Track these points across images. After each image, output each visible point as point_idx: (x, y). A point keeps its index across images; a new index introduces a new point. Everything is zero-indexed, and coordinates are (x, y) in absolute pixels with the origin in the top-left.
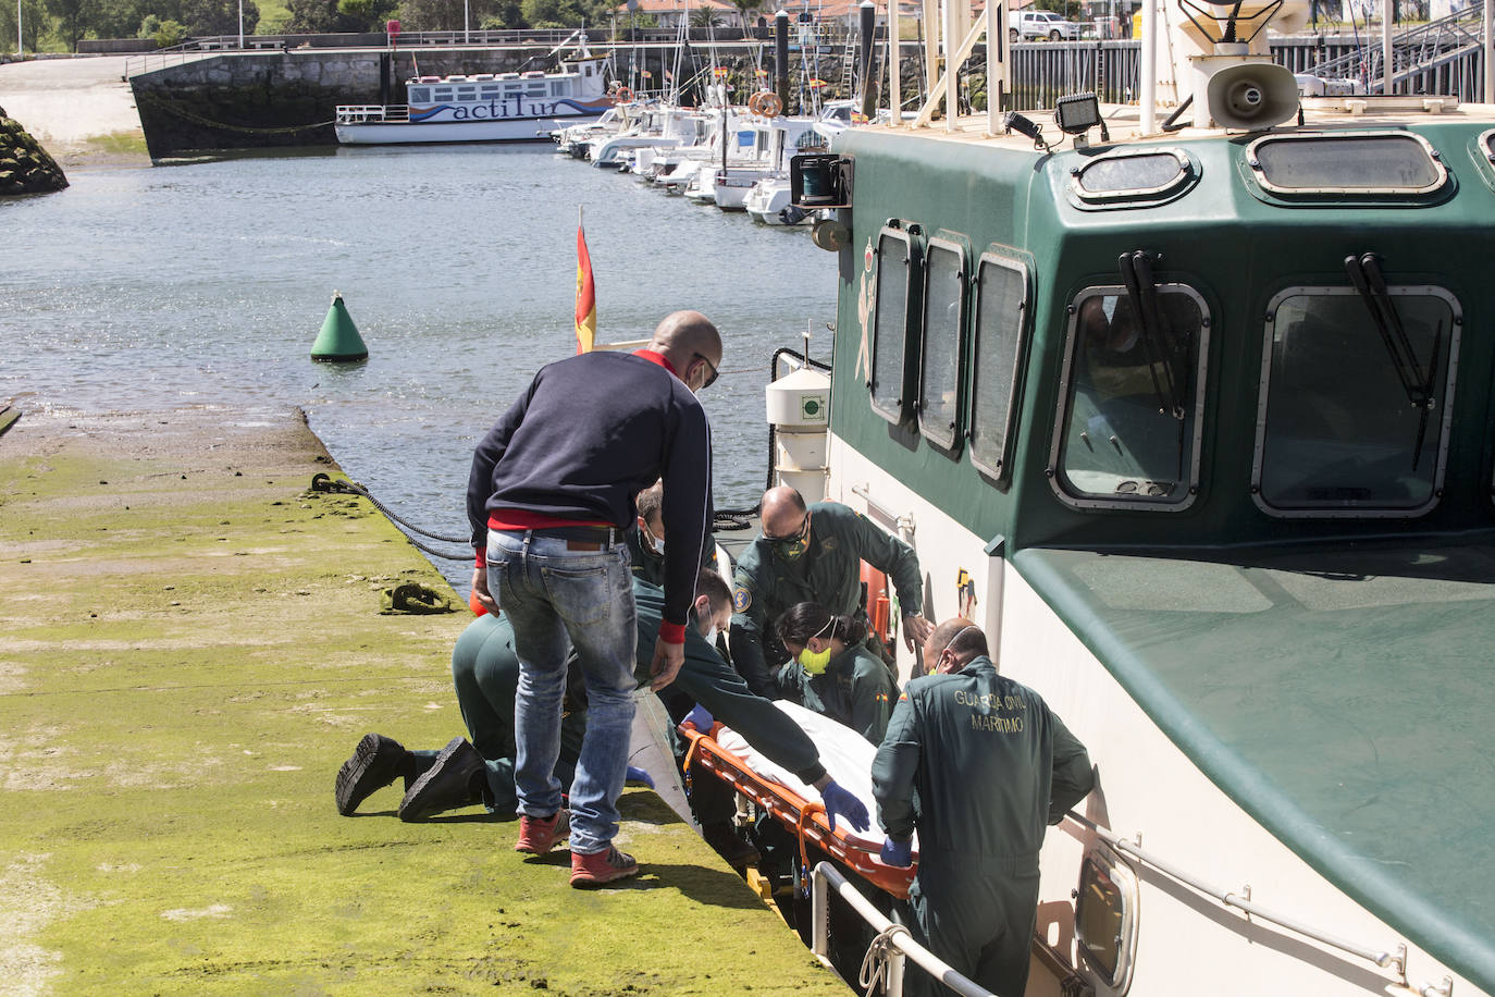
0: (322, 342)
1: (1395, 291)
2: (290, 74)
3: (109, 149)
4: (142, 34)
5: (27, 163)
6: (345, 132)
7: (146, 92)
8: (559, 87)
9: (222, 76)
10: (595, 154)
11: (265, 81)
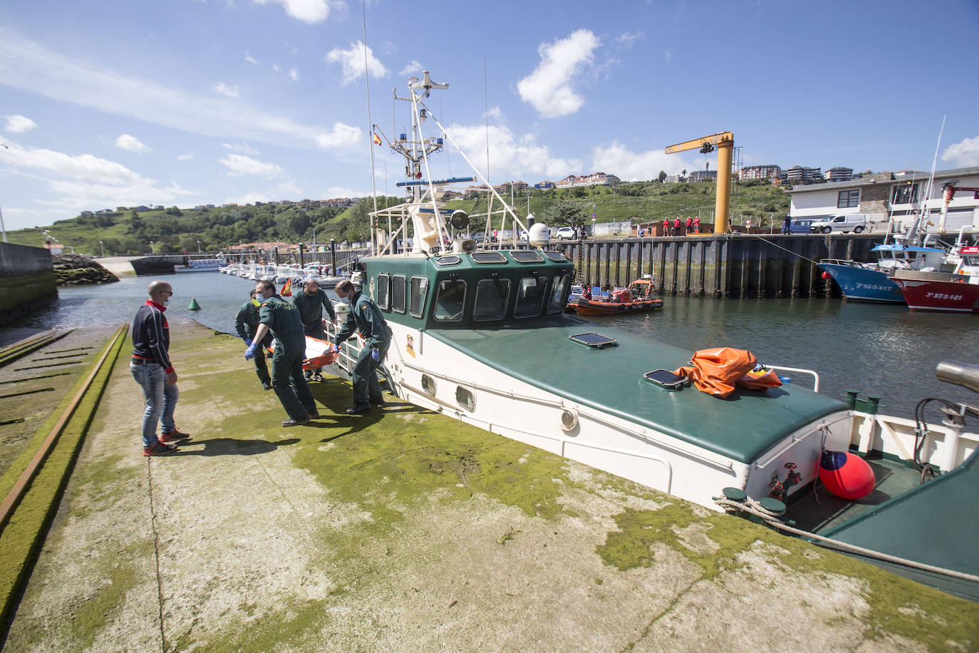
0: (191, 306)
1: (500, 280)
2: (165, 260)
3: (128, 274)
4: (128, 253)
5: (110, 277)
6: (177, 270)
7: (134, 263)
8: (218, 262)
9: (151, 260)
10: (228, 272)
11: (160, 261)
